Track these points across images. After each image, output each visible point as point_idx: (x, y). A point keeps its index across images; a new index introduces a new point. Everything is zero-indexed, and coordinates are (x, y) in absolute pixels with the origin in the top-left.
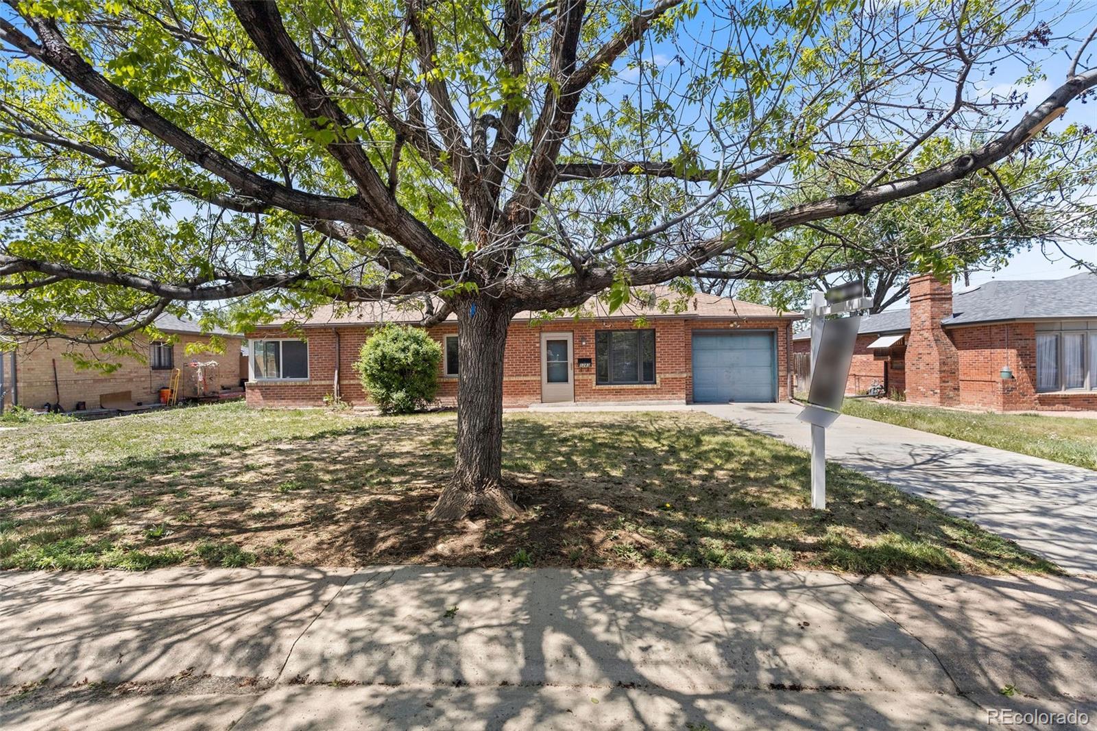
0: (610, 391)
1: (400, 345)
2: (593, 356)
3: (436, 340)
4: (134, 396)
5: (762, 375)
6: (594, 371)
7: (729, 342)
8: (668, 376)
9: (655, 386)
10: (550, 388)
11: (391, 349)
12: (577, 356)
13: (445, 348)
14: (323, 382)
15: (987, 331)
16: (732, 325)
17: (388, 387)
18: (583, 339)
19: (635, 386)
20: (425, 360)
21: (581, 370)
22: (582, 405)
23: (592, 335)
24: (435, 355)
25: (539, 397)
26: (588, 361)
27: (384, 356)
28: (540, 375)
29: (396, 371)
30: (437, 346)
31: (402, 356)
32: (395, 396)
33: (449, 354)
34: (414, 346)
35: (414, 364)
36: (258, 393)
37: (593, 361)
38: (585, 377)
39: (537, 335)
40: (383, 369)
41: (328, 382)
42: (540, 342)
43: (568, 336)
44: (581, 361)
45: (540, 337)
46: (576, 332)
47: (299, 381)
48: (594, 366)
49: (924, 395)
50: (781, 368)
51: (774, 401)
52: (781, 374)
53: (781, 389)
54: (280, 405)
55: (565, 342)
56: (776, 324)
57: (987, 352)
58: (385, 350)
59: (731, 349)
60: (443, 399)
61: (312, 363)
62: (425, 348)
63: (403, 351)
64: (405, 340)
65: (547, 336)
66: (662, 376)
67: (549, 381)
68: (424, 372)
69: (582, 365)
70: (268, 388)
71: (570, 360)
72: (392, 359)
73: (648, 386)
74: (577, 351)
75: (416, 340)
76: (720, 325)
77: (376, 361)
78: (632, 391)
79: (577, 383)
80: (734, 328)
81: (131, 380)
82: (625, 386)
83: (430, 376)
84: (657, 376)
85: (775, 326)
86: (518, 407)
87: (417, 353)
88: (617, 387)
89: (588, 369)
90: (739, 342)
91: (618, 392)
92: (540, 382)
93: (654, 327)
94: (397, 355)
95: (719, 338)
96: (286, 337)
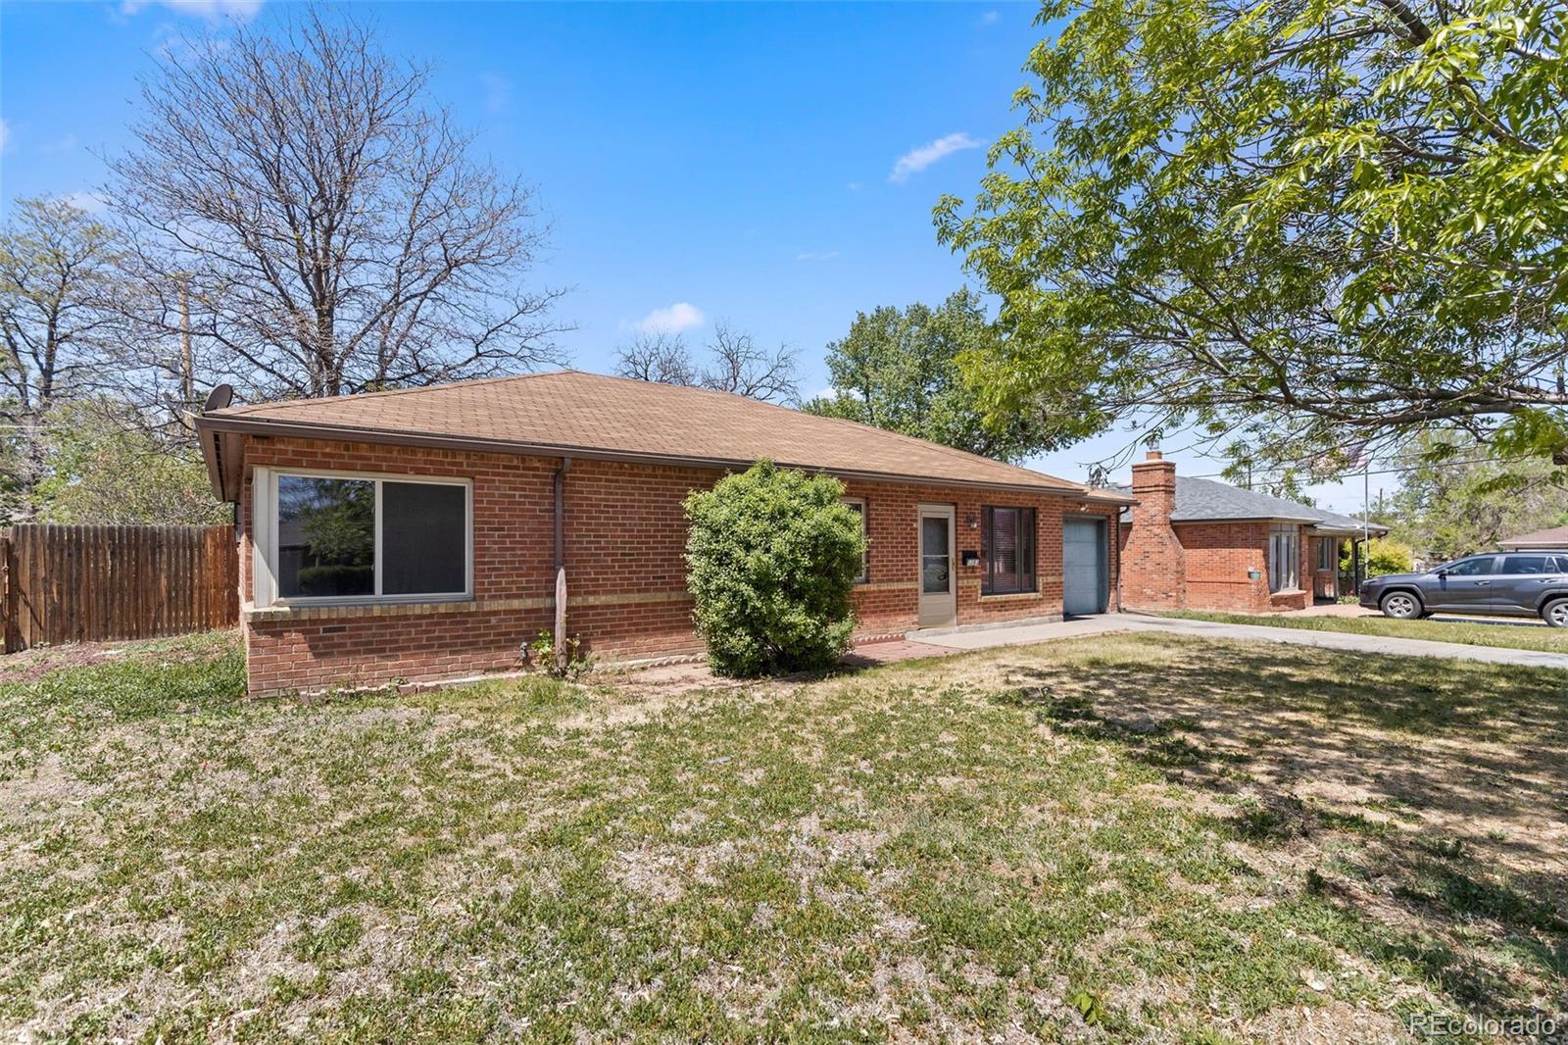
0: (995, 605)
2: (978, 547)
6: (979, 572)
8: (1048, 579)
9: (1037, 595)
10: (926, 603)
12: (960, 548)
14: (516, 604)
15: (1226, 529)
16: (1083, 509)
21: (966, 570)
23: (978, 512)
25: (915, 618)
26: (974, 554)
36: (298, 643)
38: (970, 582)
39: (914, 506)
43: (949, 513)
44: (965, 555)
46: (960, 504)
47: (442, 601)
49: (1152, 599)
50: (1113, 568)
51: (1103, 611)
52: (1112, 576)
55: (946, 521)
57: (1225, 552)
61: (482, 551)
66: (1044, 579)
69: (969, 562)
70: (336, 626)
71: (952, 555)
73: (1032, 595)
74: (961, 538)
78: (1016, 603)
79: (960, 593)
84: (1040, 580)
85: (1109, 512)
86: (888, 640)
89: (974, 570)
96: (393, 470)
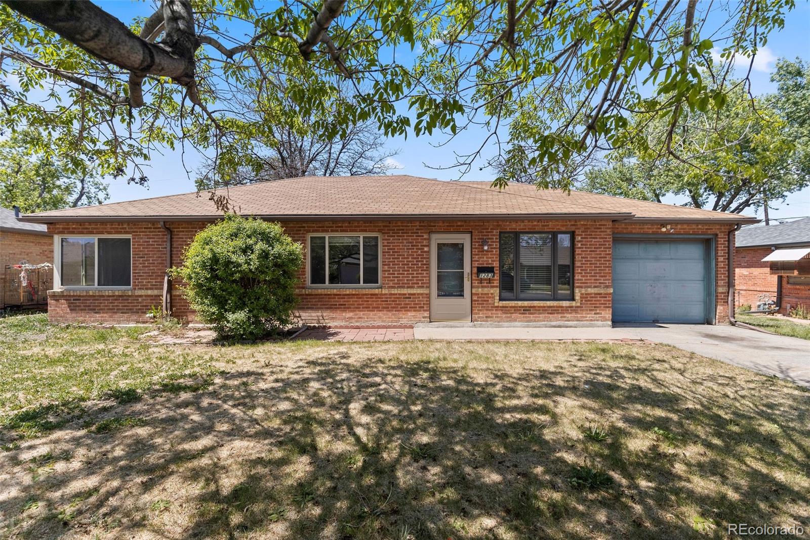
0: (516, 309)
1: (239, 242)
2: (496, 264)
3: (295, 241)
5: (695, 291)
6: (496, 283)
7: (655, 250)
8: (590, 290)
9: (574, 304)
10: (439, 304)
11: (226, 248)
12: (476, 264)
13: (308, 251)
14: (149, 292)
16: (664, 230)
17: (221, 302)
18: (484, 242)
19: (549, 303)
20: (276, 265)
21: (481, 281)
22: (480, 326)
23: (496, 238)
24: (292, 259)
25: (426, 314)
26: (490, 270)
27: (215, 259)
28: (429, 287)
29: (234, 281)
30: (297, 247)
31: (241, 259)
32: (231, 317)
33: (313, 259)
34: (260, 246)
35: (261, 270)
36: (64, 304)
37: (497, 271)
38: (486, 290)
39: (426, 236)
40: (215, 277)
41: (156, 292)
42: (428, 246)
43: (465, 239)
44: (481, 270)
45: (429, 239)
46: (475, 233)
47: (118, 290)
48: (497, 277)
50: (721, 283)
51: (709, 323)
52: (720, 290)
53: (720, 308)
54: (93, 321)
55: (461, 246)
56: (715, 229)
58: (218, 250)
59: (657, 259)
60: (305, 315)
61: (135, 267)
62: (277, 249)
63: (244, 251)
64: (249, 237)
65: (438, 239)
66: (583, 291)
67: (440, 295)
68: (275, 282)
69: (483, 276)
70: (77, 298)
71: (467, 269)
72: (228, 263)
73: (565, 304)
74: (476, 258)
75: (265, 237)
77: (204, 266)
78: (544, 309)
79: (475, 298)
80: (667, 233)
82: (535, 303)
83: (285, 288)
84: (577, 291)
85: (714, 231)
86: (398, 327)
87: (264, 255)
88: (526, 303)
89: (490, 281)
90: (666, 251)
91: (526, 310)
92: (428, 296)
93: (573, 228)
94: (234, 258)
95: (642, 246)
96: (102, 233)
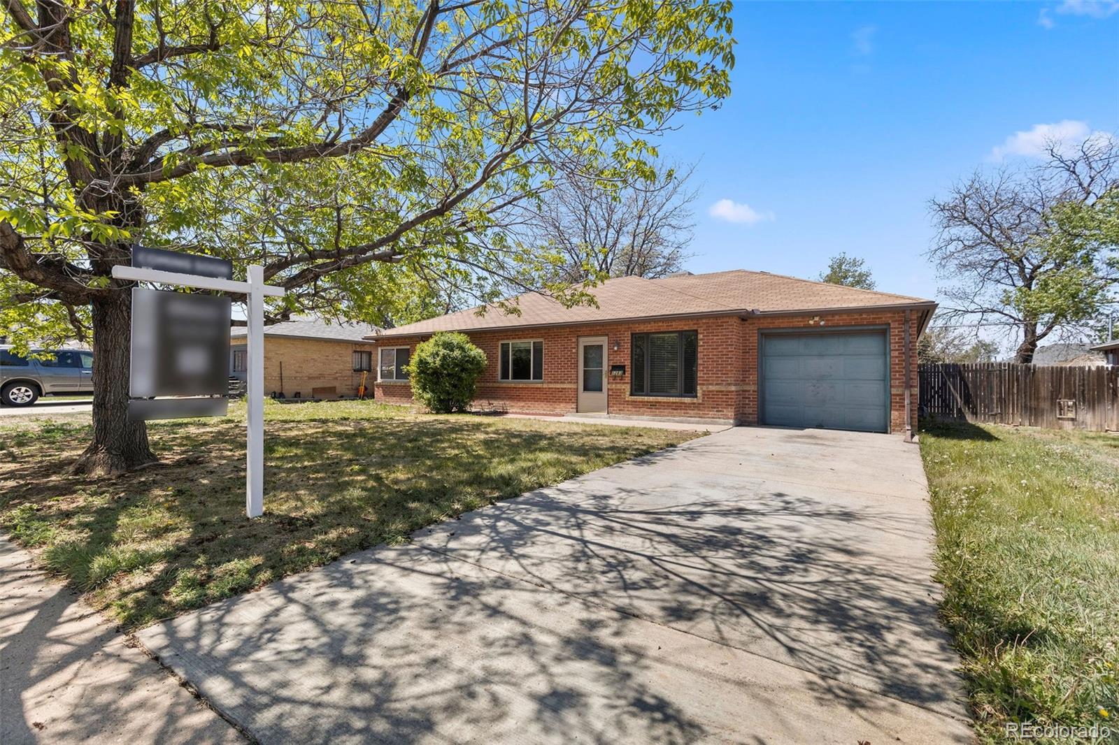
0: (644, 404)
4: (338, 390)
5: (869, 393)
9: (695, 400)
10: (585, 397)
16: (811, 322)
18: (618, 343)
19: (672, 399)
21: (615, 378)
22: (615, 418)
23: (628, 339)
25: (574, 406)
26: (622, 368)
28: (577, 383)
37: (628, 369)
38: (619, 386)
39: (574, 340)
42: (577, 348)
43: (603, 341)
44: (615, 368)
45: (577, 342)
46: (611, 335)
47: (403, 382)
48: (628, 374)
50: (896, 383)
52: (895, 391)
53: (894, 414)
55: (601, 346)
60: (495, 403)
65: (584, 341)
66: (705, 388)
67: (586, 389)
69: (615, 373)
71: (605, 367)
73: (687, 400)
74: (611, 357)
76: (798, 323)
79: (610, 393)
80: (817, 325)
81: (336, 378)
82: (660, 399)
84: (699, 388)
86: (554, 415)
88: (651, 399)
89: (622, 378)
91: (653, 405)
92: (577, 390)
93: (695, 327)
96: (398, 345)
